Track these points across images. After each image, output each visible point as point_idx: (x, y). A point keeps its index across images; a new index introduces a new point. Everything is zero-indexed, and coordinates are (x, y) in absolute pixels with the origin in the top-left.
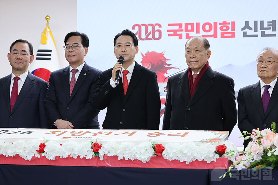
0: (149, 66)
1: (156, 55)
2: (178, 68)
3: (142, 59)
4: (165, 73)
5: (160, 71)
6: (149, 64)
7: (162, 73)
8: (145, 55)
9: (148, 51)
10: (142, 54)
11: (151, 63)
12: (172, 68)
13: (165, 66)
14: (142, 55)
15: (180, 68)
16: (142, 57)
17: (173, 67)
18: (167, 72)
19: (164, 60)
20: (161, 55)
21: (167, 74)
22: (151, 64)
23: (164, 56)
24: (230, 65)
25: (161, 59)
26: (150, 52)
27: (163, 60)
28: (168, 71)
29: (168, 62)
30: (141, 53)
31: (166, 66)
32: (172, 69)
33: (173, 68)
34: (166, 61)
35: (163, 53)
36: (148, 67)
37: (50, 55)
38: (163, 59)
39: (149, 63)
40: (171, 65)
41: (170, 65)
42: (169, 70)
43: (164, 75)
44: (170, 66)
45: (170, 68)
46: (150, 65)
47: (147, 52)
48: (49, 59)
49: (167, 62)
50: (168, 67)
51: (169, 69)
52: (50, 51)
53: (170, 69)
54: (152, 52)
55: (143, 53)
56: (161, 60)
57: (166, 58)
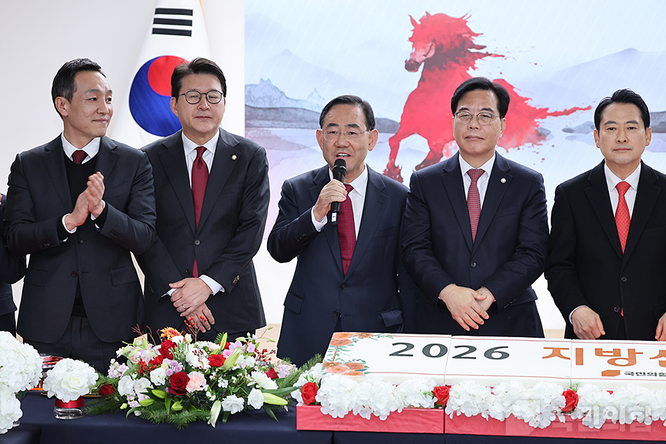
0: (430, 49)
1: (449, 22)
2: (503, 56)
3: (413, 32)
4: (470, 68)
5: (457, 62)
6: (430, 44)
7: (463, 67)
8: (419, 23)
9: (427, 13)
10: (412, 19)
11: (434, 41)
12: (487, 54)
13: (469, 49)
14: (413, 22)
15: (506, 55)
16: (413, 28)
17: (489, 53)
18: (476, 66)
19: (467, 36)
20: (461, 23)
21: (474, 68)
22: (434, 44)
23: (467, 24)
24: (630, 51)
25: (460, 32)
26: (432, 14)
27: (465, 35)
28: (476, 61)
29: (477, 41)
30: (409, 18)
31: (473, 50)
32: (488, 57)
33: (490, 55)
34: (473, 37)
35: (464, 19)
36: (429, 52)
37: (189, 23)
38: (464, 33)
39: (429, 42)
40: (485, 47)
41: (483, 47)
42: (479, 60)
43: (468, 71)
44: (483, 51)
45: (482, 56)
46: (433, 47)
47: (425, 14)
48: (188, 33)
49: (474, 42)
50: (478, 53)
51: (481, 58)
52: (190, 12)
53: (483, 58)
54: (436, 15)
55: (414, 18)
56: (460, 35)
57: (474, 30)
